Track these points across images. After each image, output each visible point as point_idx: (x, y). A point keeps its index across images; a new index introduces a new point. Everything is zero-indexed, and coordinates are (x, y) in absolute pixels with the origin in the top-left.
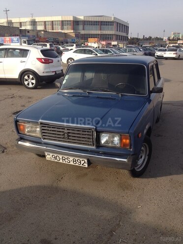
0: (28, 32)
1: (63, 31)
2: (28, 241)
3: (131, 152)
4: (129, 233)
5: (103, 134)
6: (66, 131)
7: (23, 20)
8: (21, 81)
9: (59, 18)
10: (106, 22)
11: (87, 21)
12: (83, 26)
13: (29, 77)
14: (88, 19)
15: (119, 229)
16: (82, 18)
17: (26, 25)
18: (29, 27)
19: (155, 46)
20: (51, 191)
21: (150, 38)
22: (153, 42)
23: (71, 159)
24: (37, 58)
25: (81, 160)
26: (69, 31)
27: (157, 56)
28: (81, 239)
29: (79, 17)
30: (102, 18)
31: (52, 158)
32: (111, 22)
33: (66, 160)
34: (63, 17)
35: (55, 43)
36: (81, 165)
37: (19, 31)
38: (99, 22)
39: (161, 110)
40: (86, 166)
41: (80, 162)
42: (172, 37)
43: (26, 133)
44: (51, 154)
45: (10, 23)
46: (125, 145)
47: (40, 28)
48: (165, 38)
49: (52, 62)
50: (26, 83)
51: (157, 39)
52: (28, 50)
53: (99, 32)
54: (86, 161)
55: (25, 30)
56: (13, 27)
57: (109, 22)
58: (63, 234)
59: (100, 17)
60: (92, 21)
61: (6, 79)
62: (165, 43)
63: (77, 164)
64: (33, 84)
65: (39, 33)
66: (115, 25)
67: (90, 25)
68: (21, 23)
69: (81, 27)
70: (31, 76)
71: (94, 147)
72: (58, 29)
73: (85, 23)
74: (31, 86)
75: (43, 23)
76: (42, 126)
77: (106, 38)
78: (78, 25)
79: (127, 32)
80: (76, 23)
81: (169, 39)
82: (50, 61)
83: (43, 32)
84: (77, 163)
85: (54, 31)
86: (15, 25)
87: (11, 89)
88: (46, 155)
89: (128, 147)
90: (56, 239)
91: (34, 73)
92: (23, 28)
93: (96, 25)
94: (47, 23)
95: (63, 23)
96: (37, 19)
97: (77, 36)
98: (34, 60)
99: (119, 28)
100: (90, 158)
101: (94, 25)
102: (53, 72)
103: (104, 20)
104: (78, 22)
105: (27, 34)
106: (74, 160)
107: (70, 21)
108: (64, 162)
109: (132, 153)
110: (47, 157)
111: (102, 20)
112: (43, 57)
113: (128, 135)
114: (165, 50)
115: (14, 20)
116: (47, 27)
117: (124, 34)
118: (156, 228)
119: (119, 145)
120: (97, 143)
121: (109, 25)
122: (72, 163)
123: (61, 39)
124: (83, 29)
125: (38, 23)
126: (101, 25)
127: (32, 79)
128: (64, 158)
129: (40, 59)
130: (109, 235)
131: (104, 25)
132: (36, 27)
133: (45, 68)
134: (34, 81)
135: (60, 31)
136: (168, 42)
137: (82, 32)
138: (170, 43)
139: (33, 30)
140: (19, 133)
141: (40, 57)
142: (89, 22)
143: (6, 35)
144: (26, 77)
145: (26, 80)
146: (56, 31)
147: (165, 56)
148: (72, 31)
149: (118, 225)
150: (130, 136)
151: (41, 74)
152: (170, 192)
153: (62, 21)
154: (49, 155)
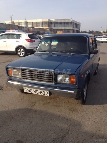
0: (23, 28)
1: (43, 28)
2: (9, 140)
3: (76, 86)
4: (74, 138)
5: (59, 75)
6: (36, 73)
7: (20, 21)
8: (16, 52)
9: (41, 20)
10: (68, 22)
11: (57, 22)
12: (54, 25)
13: (21, 50)
14: (57, 21)
15: (68, 135)
16: (53, 20)
17: (22, 24)
18: (23, 25)
19: (96, 36)
20: (27, 112)
21: (93, 31)
22: (95, 34)
23: (39, 91)
24: (26, 39)
25: (45, 92)
26: (46, 27)
27: (97, 41)
28: (43, 140)
29: (52, 20)
30: (65, 20)
31: (28, 91)
32: (70, 22)
33: (36, 92)
34: (43, 20)
35: (38, 34)
36: (45, 95)
37: (18, 28)
38: (63, 22)
39: (98, 68)
40: (48, 96)
41: (45, 93)
42: (106, 31)
43: (13, 75)
44: (27, 88)
45: (13, 23)
46: (72, 82)
47: (30, 26)
48: (102, 32)
49: (34, 42)
50: (19, 53)
51: (97, 32)
52: (21, 35)
53: (63, 28)
54: (48, 92)
55: (21, 27)
56: (14, 25)
57: (69, 22)
58: (31, 137)
59: (64, 20)
60: (59, 22)
61: (8, 51)
62: (101, 34)
63: (43, 95)
64: (23, 54)
65: (29, 29)
66: (72, 24)
67: (58, 24)
68: (19, 23)
69: (53, 25)
70: (22, 50)
71: (53, 84)
72: (40, 27)
73: (55, 23)
74: (22, 55)
75: (32, 23)
76: (22, 71)
77: (67, 31)
78: (51, 24)
79: (79, 28)
80: (50, 23)
81: (104, 32)
82: (33, 41)
83: (31, 28)
84: (43, 93)
85: (38, 28)
86: (16, 24)
87: (10, 57)
88: (24, 89)
89: (75, 84)
90: (26, 140)
91: (24, 48)
92: (20, 26)
93: (62, 24)
94: (34, 23)
95: (43, 23)
96: (28, 21)
97: (51, 30)
98: (24, 40)
99: (74, 26)
100: (51, 90)
101: (60, 24)
102: (35, 47)
103: (66, 21)
104: (51, 22)
105: (23, 29)
106: (41, 92)
107: (47, 22)
108: (35, 93)
109: (77, 88)
110: (24, 90)
111: (65, 21)
112: (29, 38)
113: (75, 75)
114: (102, 38)
115: (15, 21)
116: (34, 25)
117: (78, 29)
118: (92, 135)
119: (68, 82)
120: (55, 82)
121: (69, 24)
122: (39, 94)
123: (41, 32)
124: (54, 27)
125: (29, 23)
126: (65, 24)
127: (23, 51)
128: (35, 91)
129: (27, 40)
130: (61, 139)
131: (66, 24)
132: (28, 25)
133: (30, 45)
134: (24, 53)
135: (41, 27)
136: (103, 34)
137: (54, 28)
138: (104, 34)
139: (26, 27)
140: (8, 76)
141: (28, 39)
142: (58, 22)
143: (10, 29)
144: (19, 50)
145: (19, 52)
146: (39, 28)
147: (101, 41)
148: (48, 28)
149: (68, 133)
150: (76, 76)
151: (28, 48)
152: (102, 114)
153: (42, 22)
154: (26, 89)
